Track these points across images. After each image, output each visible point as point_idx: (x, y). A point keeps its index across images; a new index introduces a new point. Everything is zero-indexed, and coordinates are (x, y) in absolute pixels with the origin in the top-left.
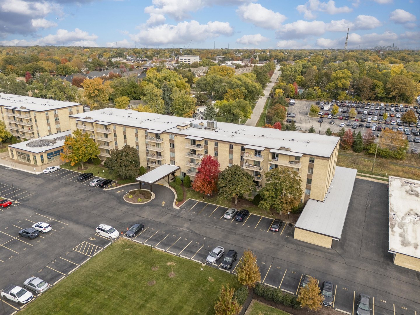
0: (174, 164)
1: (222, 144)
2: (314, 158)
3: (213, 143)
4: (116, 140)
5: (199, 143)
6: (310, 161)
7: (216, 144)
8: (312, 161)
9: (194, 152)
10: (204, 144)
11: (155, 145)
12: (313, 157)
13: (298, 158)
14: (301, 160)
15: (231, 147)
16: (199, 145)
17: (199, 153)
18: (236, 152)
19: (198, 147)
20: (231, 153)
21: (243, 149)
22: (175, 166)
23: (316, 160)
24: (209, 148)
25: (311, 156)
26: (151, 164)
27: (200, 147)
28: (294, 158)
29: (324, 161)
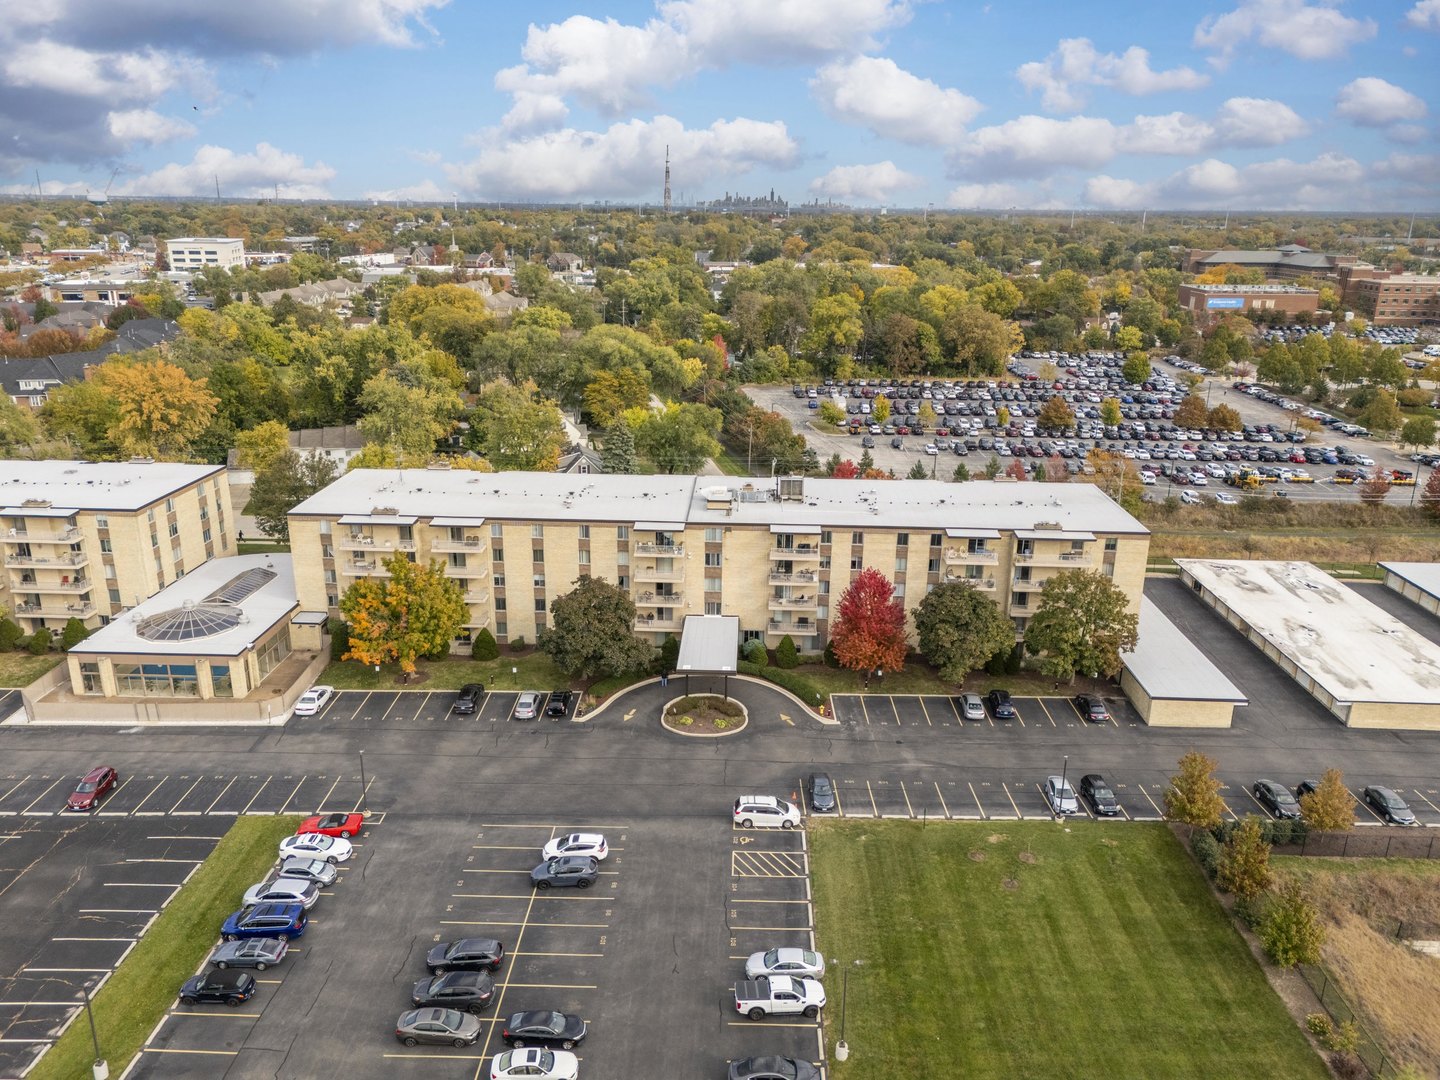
0: (719, 612)
1: (876, 536)
2: (1116, 540)
3: (849, 537)
4: (499, 568)
5: (804, 542)
6: (1108, 547)
7: (858, 538)
8: (1111, 546)
9: (788, 566)
10: (820, 543)
11: (654, 565)
12: (1114, 536)
13: (1078, 544)
14: (1087, 547)
15: (903, 540)
16: (804, 547)
17: (803, 568)
18: (916, 552)
19: (805, 552)
20: (902, 555)
21: (936, 540)
22: (719, 616)
23: (1121, 544)
24: (835, 550)
25: (1110, 536)
26: (641, 625)
27: (808, 552)
28: (1070, 544)
29: (1139, 542)
